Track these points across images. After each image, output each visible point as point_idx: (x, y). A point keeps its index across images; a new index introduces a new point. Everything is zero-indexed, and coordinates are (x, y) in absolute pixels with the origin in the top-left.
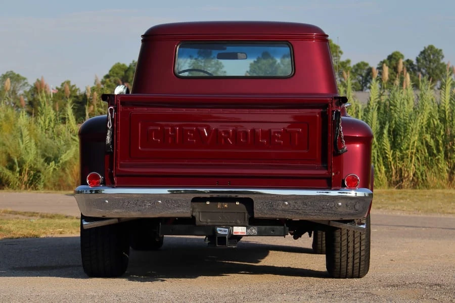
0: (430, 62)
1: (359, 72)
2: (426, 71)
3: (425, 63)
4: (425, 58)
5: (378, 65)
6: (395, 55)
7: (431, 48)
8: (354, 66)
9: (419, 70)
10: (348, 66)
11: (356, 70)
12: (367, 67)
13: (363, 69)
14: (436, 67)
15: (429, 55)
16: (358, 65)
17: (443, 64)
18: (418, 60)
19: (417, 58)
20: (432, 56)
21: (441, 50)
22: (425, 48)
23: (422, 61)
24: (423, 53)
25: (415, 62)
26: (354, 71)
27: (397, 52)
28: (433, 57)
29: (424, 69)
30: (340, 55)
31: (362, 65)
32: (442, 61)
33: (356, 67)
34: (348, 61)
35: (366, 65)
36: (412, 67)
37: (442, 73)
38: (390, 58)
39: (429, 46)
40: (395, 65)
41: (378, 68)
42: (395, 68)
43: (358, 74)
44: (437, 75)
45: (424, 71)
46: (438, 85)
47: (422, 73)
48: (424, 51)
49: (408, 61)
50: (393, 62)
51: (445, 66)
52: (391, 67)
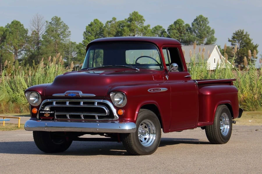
0: (200, 26)
1: (156, 32)
2: (198, 31)
3: (197, 26)
4: (197, 24)
5: (168, 28)
6: (178, 21)
7: (201, 17)
8: (153, 28)
9: (194, 31)
10: (148, 28)
11: (155, 31)
12: (162, 29)
13: (159, 30)
14: (204, 29)
15: (200, 21)
16: (155, 28)
17: (208, 27)
18: (193, 25)
19: (192, 23)
20: (201, 22)
21: (207, 18)
22: (197, 17)
23: (195, 26)
24: (196, 20)
25: (191, 26)
26: (153, 31)
27: (180, 19)
28: (202, 23)
29: (197, 30)
30: (143, 22)
31: (158, 27)
32: (208, 25)
33: (154, 29)
34: (149, 26)
35: (160, 27)
36: (189, 29)
37: (207, 33)
38: (175, 23)
39: (200, 16)
40: (178, 28)
41: (168, 30)
42: (179, 30)
43: (156, 34)
44: (204, 34)
45: (197, 31)
46: (205, 40)
47: (195, 33)
48: (196, 18)
49: (187, 25)
50: (177, 26)
51: (210, 28)
52: (176, 29)
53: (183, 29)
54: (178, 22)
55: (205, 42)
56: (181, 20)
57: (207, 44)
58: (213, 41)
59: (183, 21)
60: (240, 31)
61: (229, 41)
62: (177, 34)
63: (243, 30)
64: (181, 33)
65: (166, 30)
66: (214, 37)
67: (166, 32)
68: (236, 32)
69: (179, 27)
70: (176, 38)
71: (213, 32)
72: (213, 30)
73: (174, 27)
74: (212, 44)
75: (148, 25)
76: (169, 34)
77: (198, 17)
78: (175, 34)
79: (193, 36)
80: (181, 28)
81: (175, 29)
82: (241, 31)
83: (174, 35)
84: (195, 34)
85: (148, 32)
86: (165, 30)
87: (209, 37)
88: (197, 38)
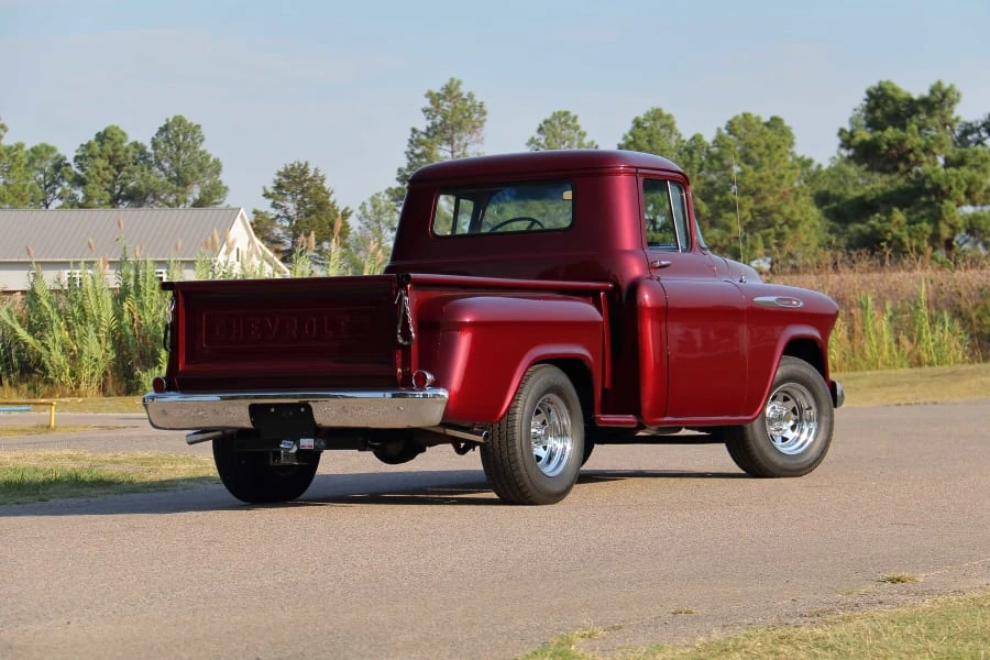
0: (179, 149)
1: (36, 164)
2: (172, 165)
3: (168, 149)
4: (168, 141)
5: (77, 151)
6: (110, 133)
7: (179, 121)
8: (28, 153)
9: (159, 164)
10: (18, 153)
11: (32, 160)
12: (54, 155)
13: (47, 159)
14: (191, 159)
15: (177, 135)
16: (34, 150)
17: (202, 153)
18: (155, 145)
19: (153, 139)
20: (181, 137)
21: (198, 126)
22: (167, 120)
23: (162, 146)
24: (164, 130)
25: (149, 149)
26: (28, 161)
27: (113, 126)
28: (184, 139)
29: (166, 161)
31: (44, 149)
32: (201, 148)
33: (31, 154)
34: (19, 146)
35: (50, 150)
36: (144, 158)
37: (201, 170)
38: (102, 137)
39: (175, 117)
40: (112, 153)
41: (76, 158)
42: (111, 159)
43: (37, 169)
44: (193, 174)
45: (167, 165)
46: (195, 192)
47: (163, 169)
48: (166, 126)
49: (136, 145)
50: (108, 147)
51: (208, 157)
52: (105, 155)
53: (126, 158)
54: (109, 135)
55: (191, 199)
56: (117, 128)
57: (198, 204)
58: (218, 193)
59: (124, 134)
60: (296, 165)
61: (267, 195)
62: (107, 172)
63: (306, 165)
64: (119, 168)
65: (70, 160)
66: (220, 182)
67: (68, 165)
68: (286, 169)
69: (115, 151)
70: (105, 183)
71: (217, 168)
72: (217, 162)
73: (97, 148)
74: (216, 204)
75: (17, 145)
76: (79, 172)
77: (171, 120)
78: (102, 172)
79: (157, 177)
80: (120, 153)
81: (100, 156)
82: (300, 165)
83: (98, 173)
84: (162, 173)
85: (19, 165)
86: (65, 158)
87: (208, 182)
88: (170, 184)
